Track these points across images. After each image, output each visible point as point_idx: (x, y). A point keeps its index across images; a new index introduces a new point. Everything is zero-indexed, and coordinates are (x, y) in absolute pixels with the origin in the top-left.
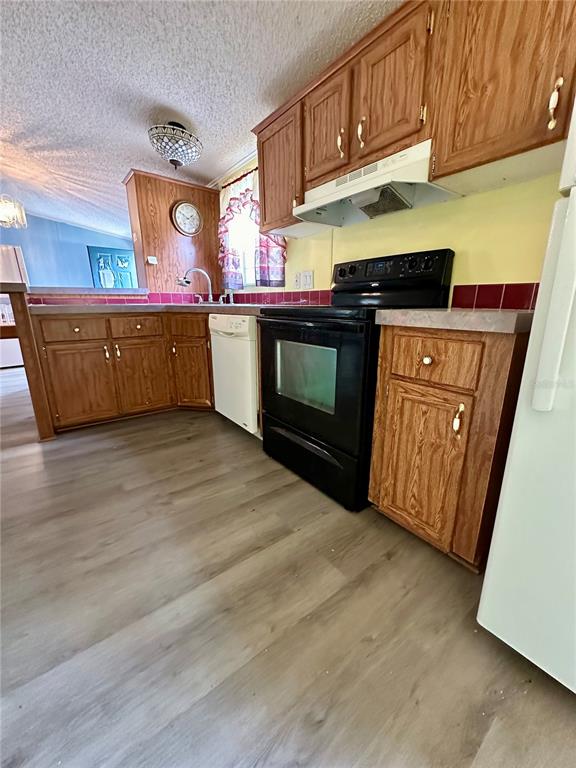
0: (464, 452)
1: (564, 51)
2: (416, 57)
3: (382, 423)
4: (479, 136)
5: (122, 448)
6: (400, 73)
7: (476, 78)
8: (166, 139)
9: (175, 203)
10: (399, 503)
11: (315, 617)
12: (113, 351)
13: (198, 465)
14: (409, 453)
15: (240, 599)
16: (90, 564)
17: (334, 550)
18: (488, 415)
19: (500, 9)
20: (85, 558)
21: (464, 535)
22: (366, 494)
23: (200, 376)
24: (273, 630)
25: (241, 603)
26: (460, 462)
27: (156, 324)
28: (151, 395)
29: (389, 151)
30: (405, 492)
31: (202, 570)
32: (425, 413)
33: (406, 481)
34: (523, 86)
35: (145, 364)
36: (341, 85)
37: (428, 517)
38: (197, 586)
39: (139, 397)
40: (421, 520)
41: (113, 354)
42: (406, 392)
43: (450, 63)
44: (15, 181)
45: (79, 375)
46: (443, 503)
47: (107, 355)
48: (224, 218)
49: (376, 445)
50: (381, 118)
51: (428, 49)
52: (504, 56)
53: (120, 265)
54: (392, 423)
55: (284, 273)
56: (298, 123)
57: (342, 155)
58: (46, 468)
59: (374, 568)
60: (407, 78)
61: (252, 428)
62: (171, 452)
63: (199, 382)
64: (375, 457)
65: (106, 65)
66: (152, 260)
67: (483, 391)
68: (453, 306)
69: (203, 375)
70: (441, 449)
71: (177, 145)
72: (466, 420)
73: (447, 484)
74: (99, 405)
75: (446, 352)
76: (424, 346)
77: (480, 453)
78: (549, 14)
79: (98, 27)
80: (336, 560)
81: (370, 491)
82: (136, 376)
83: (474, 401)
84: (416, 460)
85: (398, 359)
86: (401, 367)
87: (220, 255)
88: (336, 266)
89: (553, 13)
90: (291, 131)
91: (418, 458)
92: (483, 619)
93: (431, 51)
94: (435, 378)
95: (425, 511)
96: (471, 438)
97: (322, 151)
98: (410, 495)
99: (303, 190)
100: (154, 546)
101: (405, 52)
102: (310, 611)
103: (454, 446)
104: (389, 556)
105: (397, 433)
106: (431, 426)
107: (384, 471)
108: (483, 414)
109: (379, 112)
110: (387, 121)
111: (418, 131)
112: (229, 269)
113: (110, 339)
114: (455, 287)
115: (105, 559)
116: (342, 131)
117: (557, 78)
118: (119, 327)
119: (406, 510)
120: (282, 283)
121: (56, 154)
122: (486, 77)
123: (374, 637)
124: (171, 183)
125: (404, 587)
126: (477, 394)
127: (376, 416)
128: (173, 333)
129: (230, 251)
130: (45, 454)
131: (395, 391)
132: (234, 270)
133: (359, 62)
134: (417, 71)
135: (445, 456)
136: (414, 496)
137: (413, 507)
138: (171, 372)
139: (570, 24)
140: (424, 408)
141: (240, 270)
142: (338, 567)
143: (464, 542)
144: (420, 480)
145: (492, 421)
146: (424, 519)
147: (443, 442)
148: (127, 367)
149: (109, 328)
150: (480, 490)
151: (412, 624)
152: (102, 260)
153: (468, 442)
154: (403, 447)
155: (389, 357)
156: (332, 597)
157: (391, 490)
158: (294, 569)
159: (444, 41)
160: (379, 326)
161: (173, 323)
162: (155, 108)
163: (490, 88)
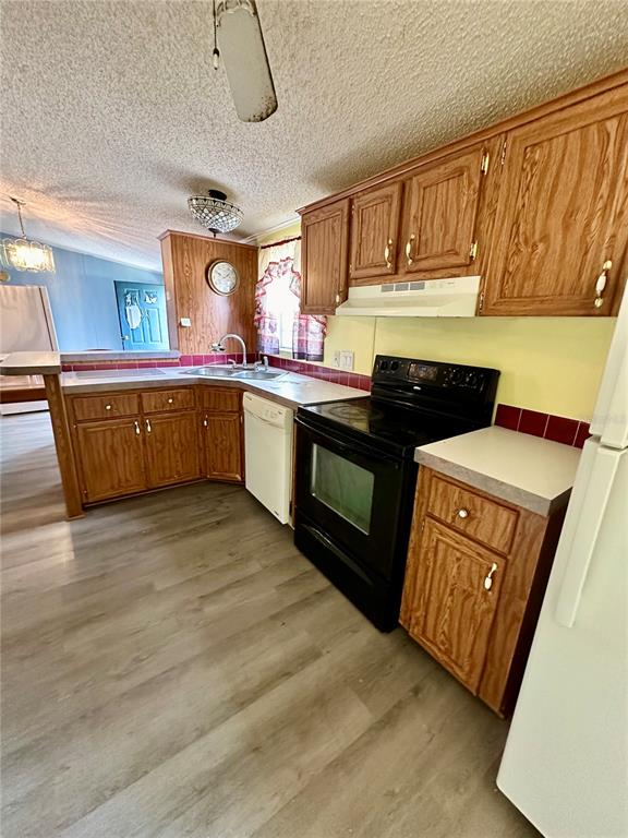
0: (494, 606)
1: (614, 236)
2: (468, 196)
3: (416, 554)
4: (527, 290)
5: (151, 533)
6: (452, 203)
7: (528, 234)
8: (206, 211)
9: (212, 262)
10: (430, 635)
11: (340, 764)
12: (143, 426)
13: (227, 560)
14: (441, 591)
15: (268, 738)
16: (125, 685)
17: (363, 679)
18: (519, 579)
19: (554, 174)
20: (119, 677)
21: (491, 682)
22: (398, 616)
23: (231, 450)
24: (300, 776)
25: (270, 742)
26: (491, 616)
27: (188, 397)
28: (180, 468)
29: (438, 274)
30: (435, 626)
31: (232, 698)
32: (458, 559)
33: (437, 617)
34: (573, 256)
35: (176, 436)
36: (391, 196)
37: (457, 657)
38: (227, 719)
39: (167, 472)
40: (449, 657)
41: (143, 430)
42: (441, 534)
43: (503, 209)
44: (43, 221)
45: (108, 451)
46: (472, 650)
47: (138, 431)
48: (262, 280)
49: (409, 572)
50: (430, 240)
51: (481, 190)
52: (556, 222)
53: (148, 299)
54: (426, 558)
55: (323, 348)
56: (346, 220)
57: (389, 264)
58: (76, 556)
59: (399, 706)
60: (459, 212)
61: (284, 517)
62: (200, 540)
63: (229, 457)
64: (407, 583)
65: (149, 145)
66: (186, 322)
67: (516, 556)
68: (496, 424)
69: (235, 451)
70: (473, 599)
71: (217, 217)
72: (498, 579)
73: (476, 634)
74: (127, 480)
75: (482, 511)
76: (461, 498)
77: (510, 613)
78: (602, 197)
79: (144, 118)
80: (364, 694)
81: (402, 614)
82: (166, 450)
83: (506, 564)
84: (448, 600)
85: (435, 501)
86: (438, 508)
87: (256, 317)
88: (377, 356)
89: (605, 196)
90: (337, 224)
91: (450, 599)
92: (503, 783)
93: (484, 193)
94: (470, 531)
95: (454, 650)
96: (502, 595)
97: (369, 255)
98: (441, 631)
99: (347, 285)
100: (185, 666)
101: (458, 184)
102: (335, 756)
103: (485, 601)
104: (416, 691)
105: (430, 570)
106: (464, 573)
107: (416, 601)
108: (515, 578)
109: (429, 236)
110: (436, 248)
111: (468, 266)
112: (265, 332)
113: (142, 414)
114: (499, 405)
115: (137, 679)
116: (390, 242)
117: (606, 261)
118: (150, 403)
119: (436, 645)
120: (321, 358)
121: (89, 204)
122: (537, 237)
123: (397, 790)
124: (207, 242)
125: (429, 732)
126: (510, 557)
127: (411, 545)
128: (206, 405)
129: (267, 315)
130: (75, 536)
131: (431, 529)
132: (271, 334)
133: (411, 179)
134: (469, 210)
135: (476, 607)
136: (443, 632)
137: (443, 643)
138: (201, 445)
139: (621, 213)
140: (458, 554)
141: (277, 334)
142: (365, 702)
143: (490, 689)
144: (451, 620)
145: (523, 584)
146: (453, 657)
147: (475, 592)
148: (156, 441)
149: (140, 405)
150: (508, 644)
151: (434, 778)
152: (129, 296)
153: (499, 599)
154: (435, 584)
155: (426, 494)
156: (359, 739)
157: (422, 620)
158: (321, 703)
159: (497, 186)
160: (417, 464)
161: (206, 397)
162: (196, 179)
163: (541, 247)
